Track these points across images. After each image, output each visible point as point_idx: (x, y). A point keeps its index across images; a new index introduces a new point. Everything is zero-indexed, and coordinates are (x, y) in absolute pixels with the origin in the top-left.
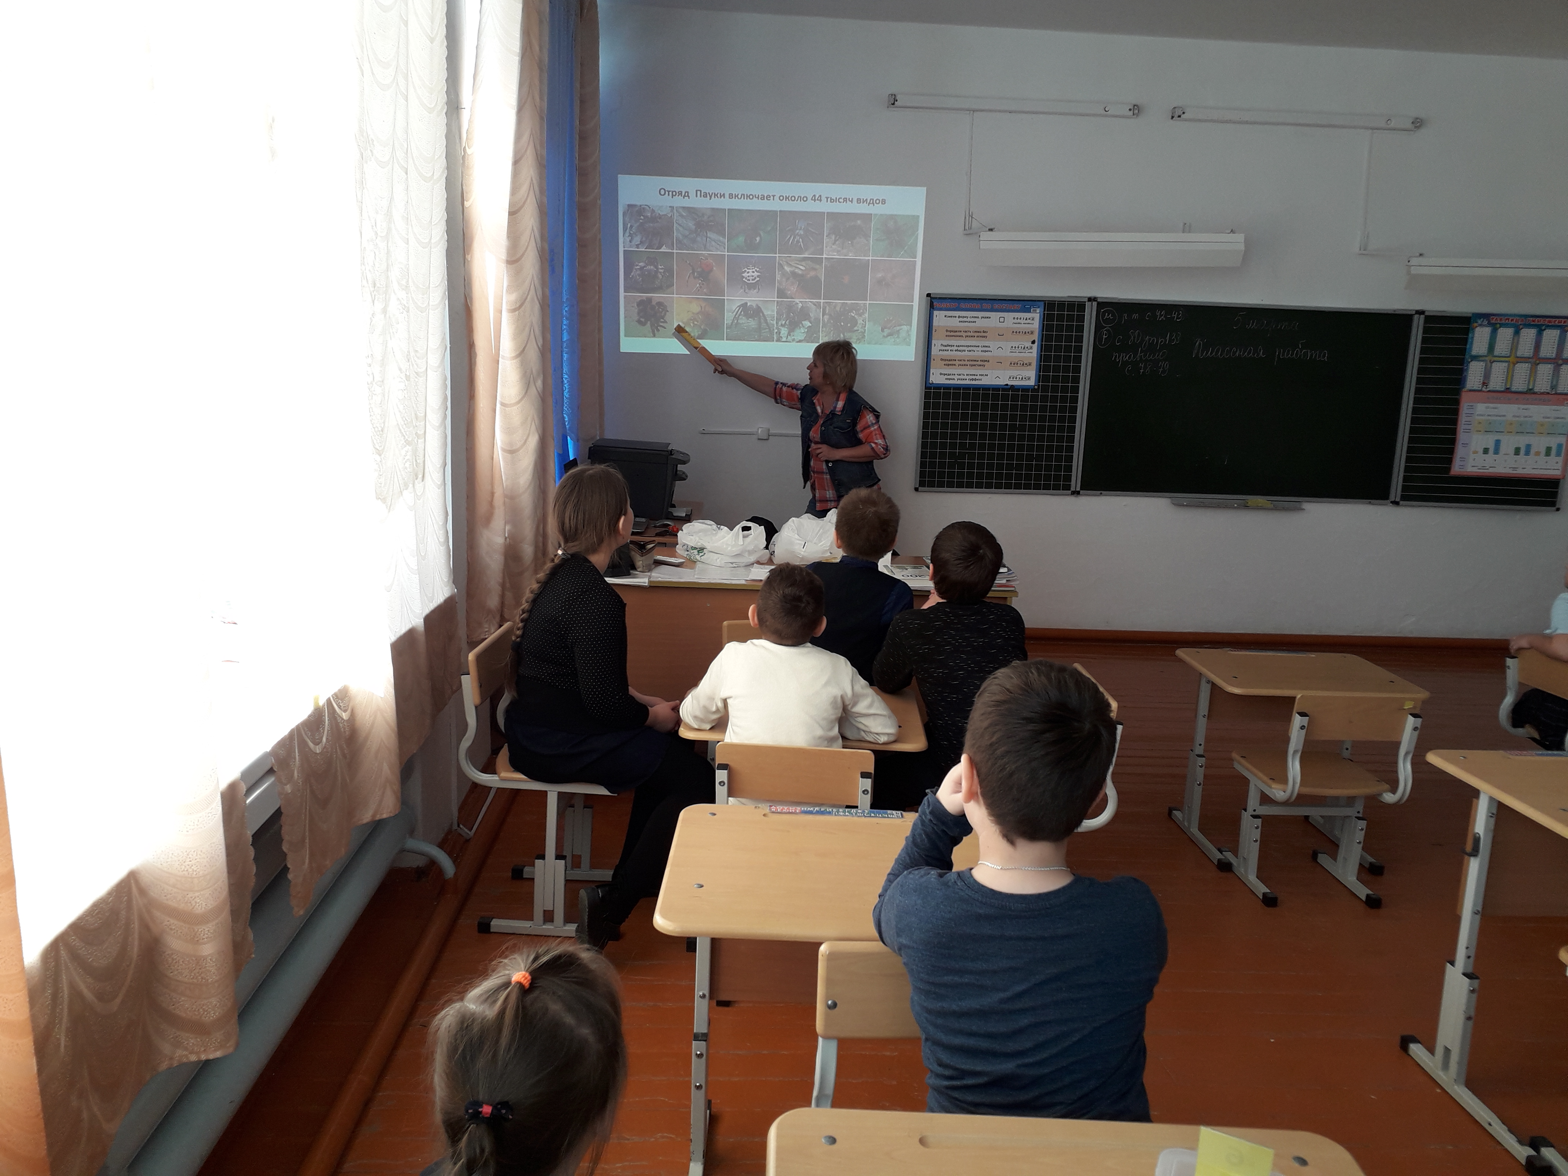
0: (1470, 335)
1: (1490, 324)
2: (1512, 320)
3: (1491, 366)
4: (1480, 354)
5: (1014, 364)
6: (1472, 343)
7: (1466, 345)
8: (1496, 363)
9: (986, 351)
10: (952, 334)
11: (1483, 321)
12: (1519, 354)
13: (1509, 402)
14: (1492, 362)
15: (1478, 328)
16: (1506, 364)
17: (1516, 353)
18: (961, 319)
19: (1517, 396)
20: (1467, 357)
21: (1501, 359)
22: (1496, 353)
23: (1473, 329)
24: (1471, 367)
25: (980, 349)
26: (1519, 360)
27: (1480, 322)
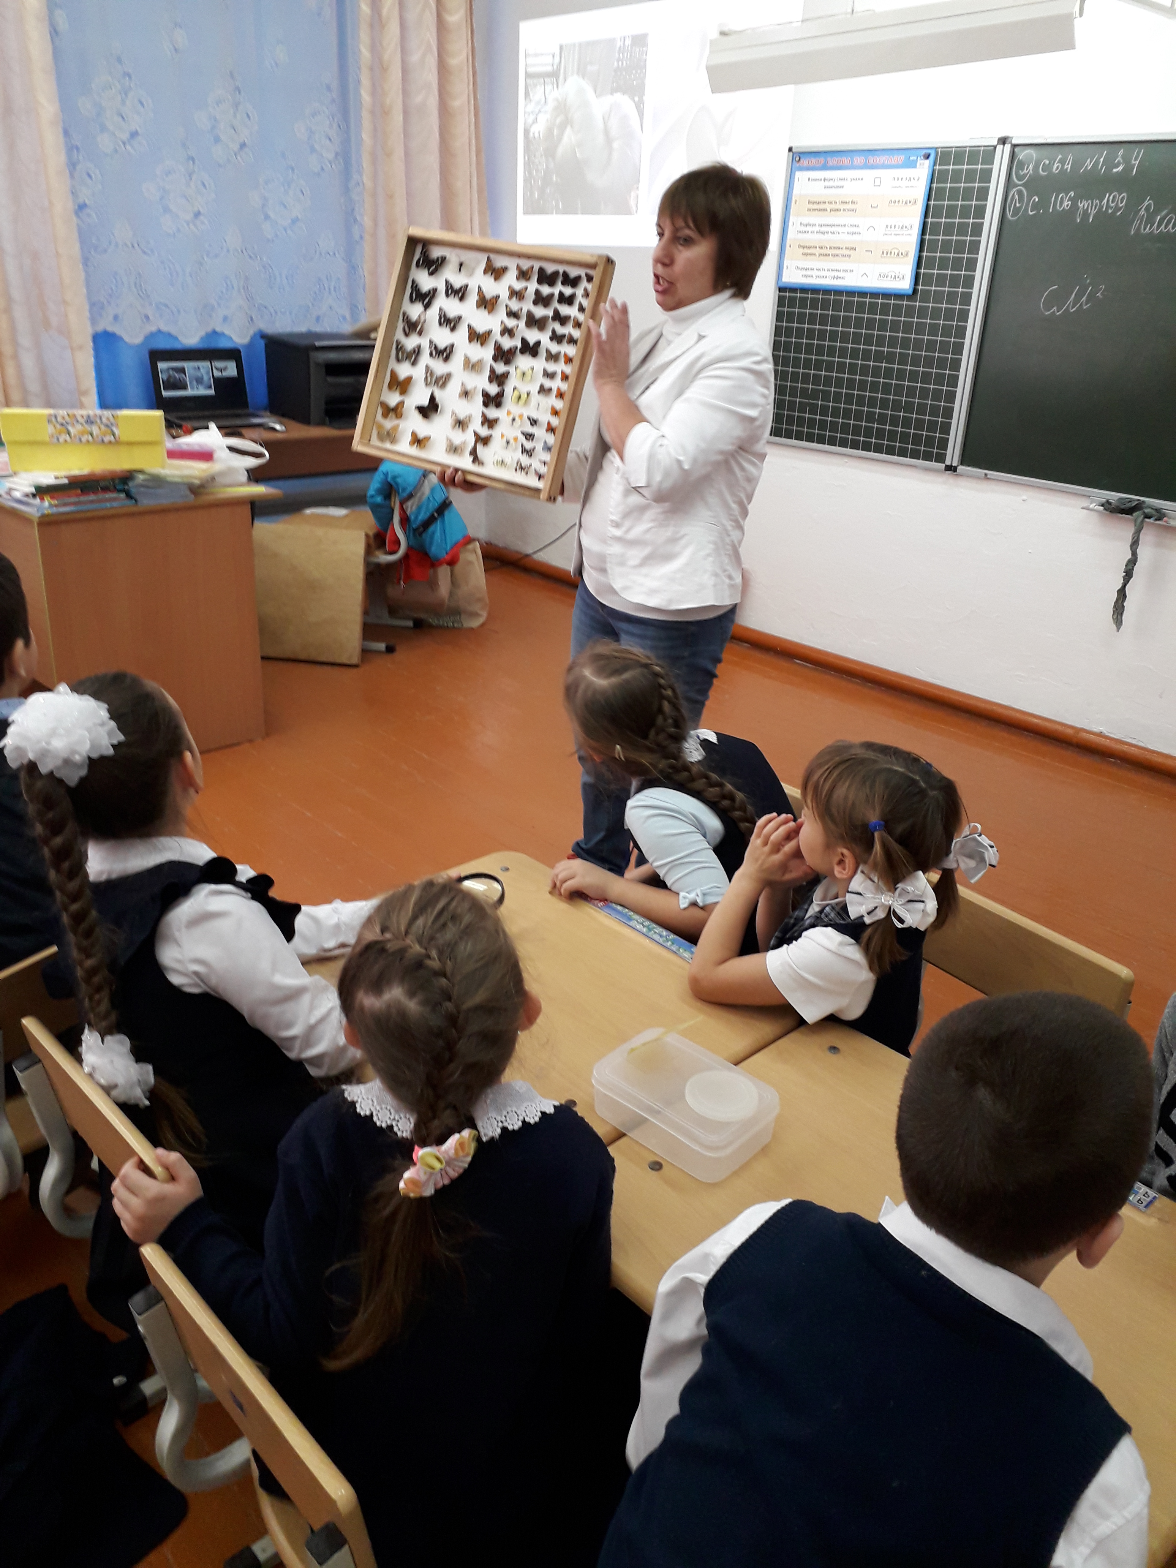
5: (886, 253)
9: (853, 233)
10: (815, 206)
18: (827, 183)
25: (846, 229)
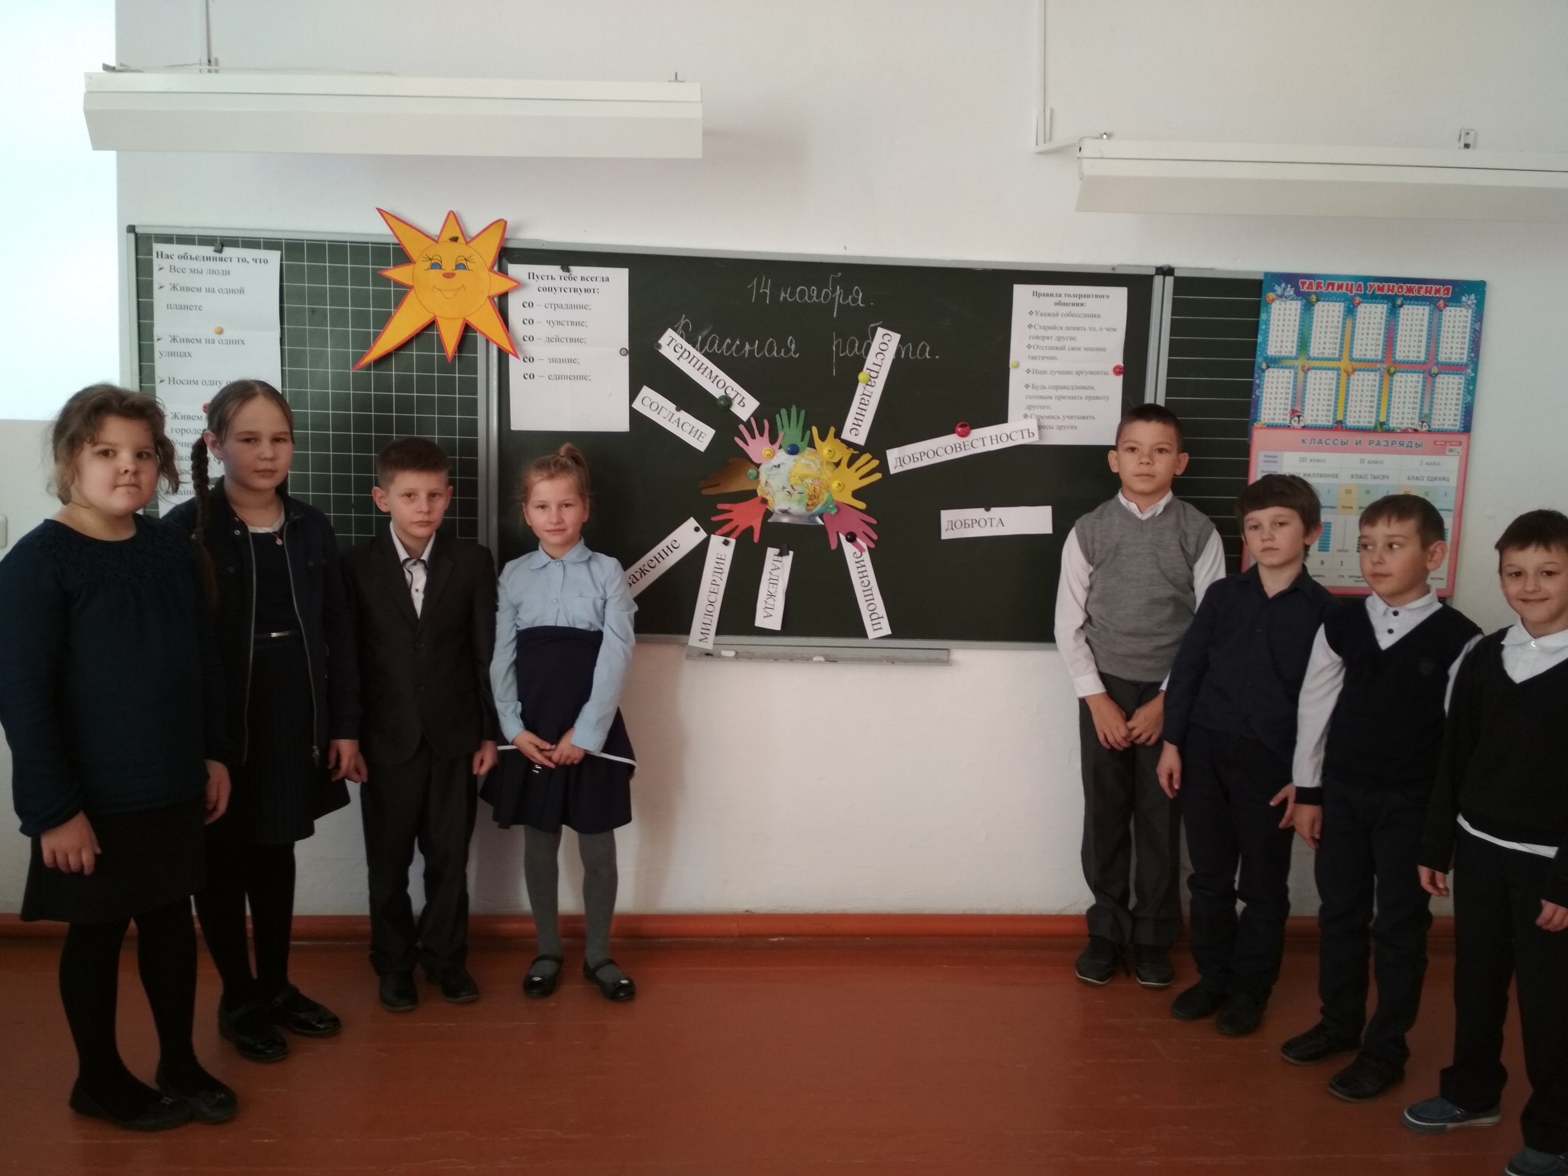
0: (1263, 316)
1: (1298, 294)
2: (1340, 287)
3: (1306, 378)
4: (1283, 354)
6: (1266, 332)
7: (1257, 337)
8: (1313, 371)
11: (1285, 289)
12: (1356, 354)
13: (1344, 448)
14: (1306, 370)
15: (1277, 302)
16: (1333, 374)
17: (1351, 352)
19: (1359, 437)
20: (1259, 359)
21: (1324, 363)
22: (1314, 351)
23: (1268, 304)
24: (1266, 379)
26: (1356, 365)
27: (1279, 290)
